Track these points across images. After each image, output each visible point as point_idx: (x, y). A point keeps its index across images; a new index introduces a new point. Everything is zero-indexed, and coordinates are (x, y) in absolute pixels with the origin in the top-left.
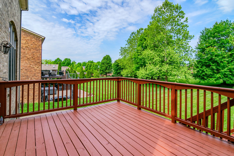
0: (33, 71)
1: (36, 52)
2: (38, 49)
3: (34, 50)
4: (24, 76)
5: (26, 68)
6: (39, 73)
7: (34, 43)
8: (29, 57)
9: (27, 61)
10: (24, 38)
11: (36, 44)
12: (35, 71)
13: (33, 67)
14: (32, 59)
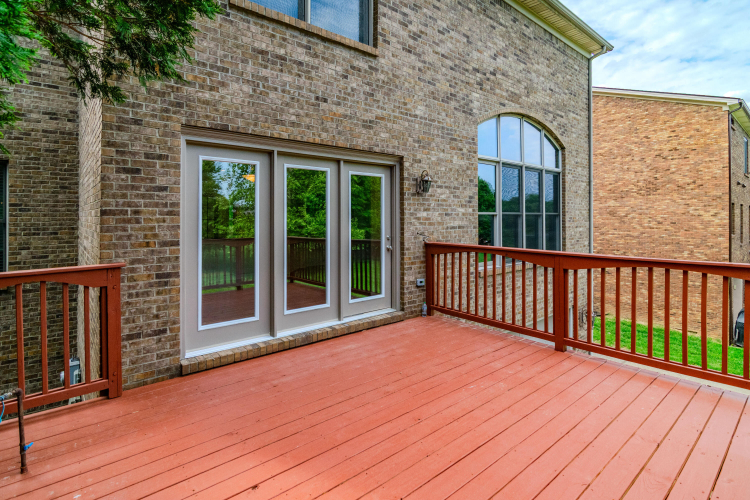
0: (696, 228)
1: (707, 159)
2: (715, 147)
3: (698, 153)
4: (667, 244)
5: (675, 219)
6: (721, 235)
7: (698, 130)
8: (681, 183)
9: (675, 196)
10: (665, 123)
11: (708, 131)
12: (705, 228)
13: (696, 213)
14: (692, 186)
